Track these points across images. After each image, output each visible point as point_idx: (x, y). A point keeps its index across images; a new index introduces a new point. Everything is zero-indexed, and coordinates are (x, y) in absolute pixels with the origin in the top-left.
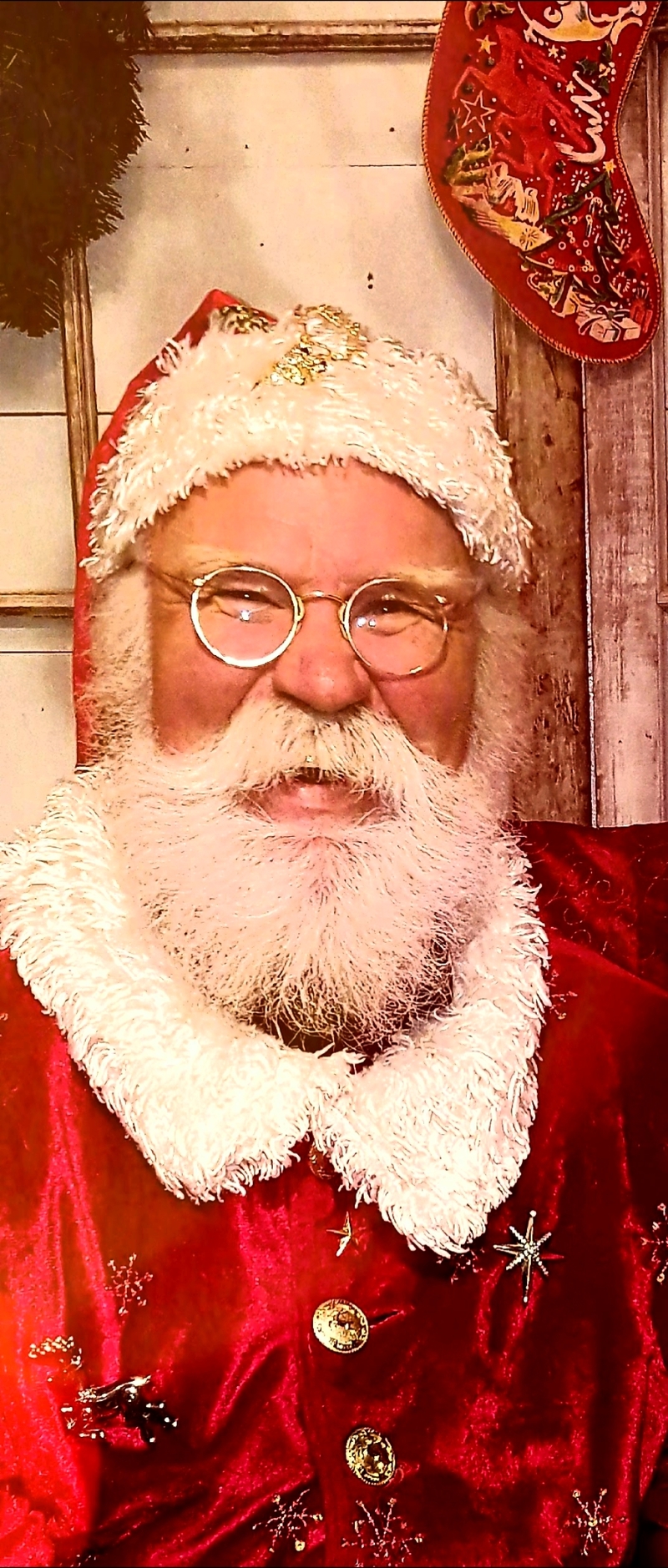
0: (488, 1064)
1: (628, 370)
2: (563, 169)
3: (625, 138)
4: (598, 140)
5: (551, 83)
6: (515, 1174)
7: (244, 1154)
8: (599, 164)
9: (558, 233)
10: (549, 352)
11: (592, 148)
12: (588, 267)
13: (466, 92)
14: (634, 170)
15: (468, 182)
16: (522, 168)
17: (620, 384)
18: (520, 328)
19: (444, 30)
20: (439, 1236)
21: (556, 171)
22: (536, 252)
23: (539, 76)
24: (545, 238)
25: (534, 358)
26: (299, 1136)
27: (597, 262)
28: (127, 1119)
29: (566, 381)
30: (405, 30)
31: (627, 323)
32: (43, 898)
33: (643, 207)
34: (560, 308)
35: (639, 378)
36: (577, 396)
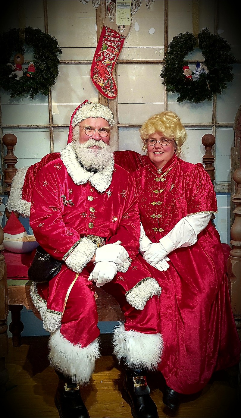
0: (107, 175)
1: (114, 99)
2: (106, 78)
3: (113, 74)
4: (110, 74)
5: (105, 68)
6: (109, 186)
7: (82, 181)
8: (110, 77)
9: (106, 84)
10: (104, 97)
11: (110, 75)
12: (109, 88)
13: (95, 69)
14: (114, 77)
15: (95, 79)
16: (101, 77)
17: (113, 101)
18: (101, 95)
19: (93, 62)
20: (101, 191)
21: (105, 77)
22: (103, 87)
23: (104, 67)
24: (104, 85)
25: (103, 98)
26: (88, 180)
27: (110, 88)
28: (72, 177)
29: (107, 101)
30: (88, 62)
31: (113, 94)
32: (66, 155)
33: (115, 81)
34: (106, 93)
35: (115, 100)
36: (108, 102)
